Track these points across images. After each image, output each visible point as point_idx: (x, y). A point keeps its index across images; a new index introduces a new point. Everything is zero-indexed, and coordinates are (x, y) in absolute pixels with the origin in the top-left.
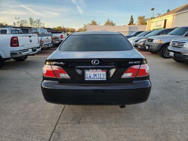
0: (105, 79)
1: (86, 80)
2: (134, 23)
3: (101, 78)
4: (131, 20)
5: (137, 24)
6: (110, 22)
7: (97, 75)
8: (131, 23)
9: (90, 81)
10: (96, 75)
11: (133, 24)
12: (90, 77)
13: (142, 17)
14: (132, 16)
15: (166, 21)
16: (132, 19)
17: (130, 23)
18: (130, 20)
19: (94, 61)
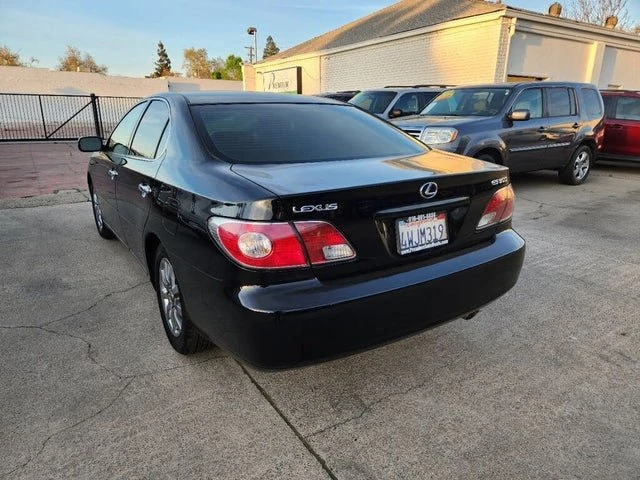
0: (447, 242)
1: (403, 253)
2: (172, 70)
3: (436, 241)
4: (161, 60)
5: (184, 75)
6: (83, 58)
7: (427, 232)
8: (164, 69)
9: (413, 253)
10: (423, 233)
11: (172, 75)
12: (411, 241)
13: (196, 50)
14: (161, 46)
15: (299, 70)
16: (163, 54)
17: (161, 71)
18: (159, 58)
19: (427, 186)
